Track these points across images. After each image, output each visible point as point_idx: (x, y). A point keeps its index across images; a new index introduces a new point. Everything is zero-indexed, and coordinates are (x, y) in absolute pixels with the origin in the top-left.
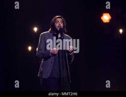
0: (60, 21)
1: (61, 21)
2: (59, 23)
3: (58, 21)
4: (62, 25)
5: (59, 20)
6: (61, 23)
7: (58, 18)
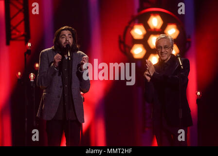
0: (67, 35)
1: (69, 35)
2: (66, 38)
3: (65, 35)
4: (71, 41)
5: (67, 33)
6: (70, 37)
7: (64, 30)
